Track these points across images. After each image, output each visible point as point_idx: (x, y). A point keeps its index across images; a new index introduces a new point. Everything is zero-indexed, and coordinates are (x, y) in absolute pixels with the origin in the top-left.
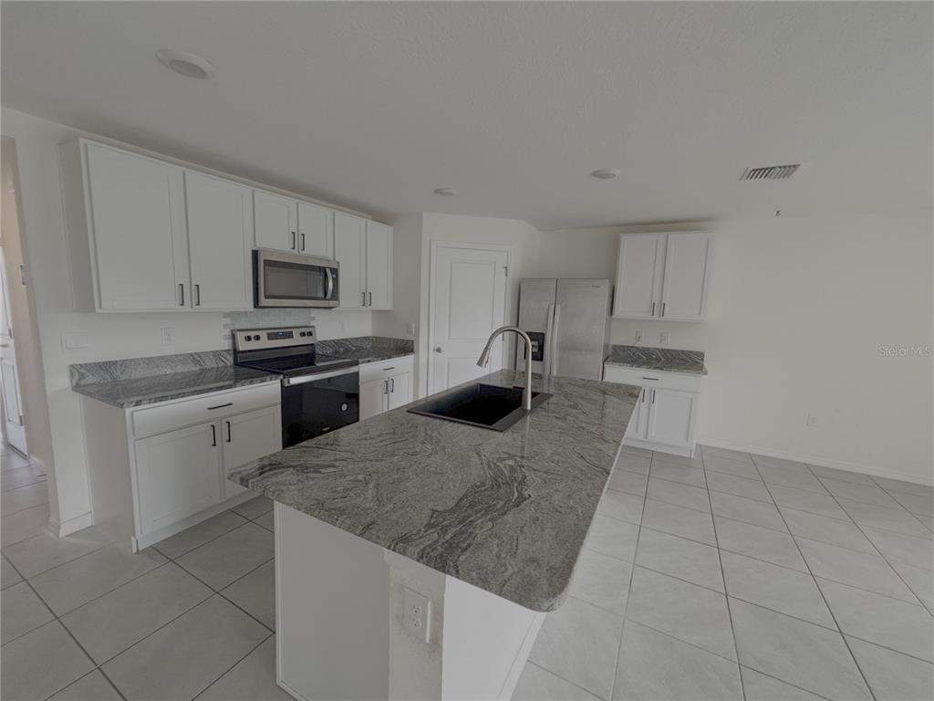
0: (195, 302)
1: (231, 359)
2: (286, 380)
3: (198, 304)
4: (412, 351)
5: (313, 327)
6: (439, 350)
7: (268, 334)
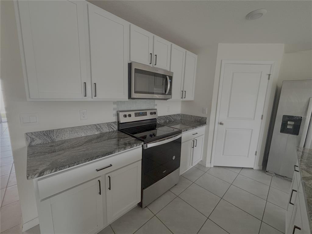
0: (94, 95)
1: (116, 127)
2: (145, 145)
3: (95, 96)
4: (205, 123)
5: (156, 109)
6: (221, 124)
7: (135, 113)
